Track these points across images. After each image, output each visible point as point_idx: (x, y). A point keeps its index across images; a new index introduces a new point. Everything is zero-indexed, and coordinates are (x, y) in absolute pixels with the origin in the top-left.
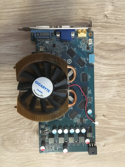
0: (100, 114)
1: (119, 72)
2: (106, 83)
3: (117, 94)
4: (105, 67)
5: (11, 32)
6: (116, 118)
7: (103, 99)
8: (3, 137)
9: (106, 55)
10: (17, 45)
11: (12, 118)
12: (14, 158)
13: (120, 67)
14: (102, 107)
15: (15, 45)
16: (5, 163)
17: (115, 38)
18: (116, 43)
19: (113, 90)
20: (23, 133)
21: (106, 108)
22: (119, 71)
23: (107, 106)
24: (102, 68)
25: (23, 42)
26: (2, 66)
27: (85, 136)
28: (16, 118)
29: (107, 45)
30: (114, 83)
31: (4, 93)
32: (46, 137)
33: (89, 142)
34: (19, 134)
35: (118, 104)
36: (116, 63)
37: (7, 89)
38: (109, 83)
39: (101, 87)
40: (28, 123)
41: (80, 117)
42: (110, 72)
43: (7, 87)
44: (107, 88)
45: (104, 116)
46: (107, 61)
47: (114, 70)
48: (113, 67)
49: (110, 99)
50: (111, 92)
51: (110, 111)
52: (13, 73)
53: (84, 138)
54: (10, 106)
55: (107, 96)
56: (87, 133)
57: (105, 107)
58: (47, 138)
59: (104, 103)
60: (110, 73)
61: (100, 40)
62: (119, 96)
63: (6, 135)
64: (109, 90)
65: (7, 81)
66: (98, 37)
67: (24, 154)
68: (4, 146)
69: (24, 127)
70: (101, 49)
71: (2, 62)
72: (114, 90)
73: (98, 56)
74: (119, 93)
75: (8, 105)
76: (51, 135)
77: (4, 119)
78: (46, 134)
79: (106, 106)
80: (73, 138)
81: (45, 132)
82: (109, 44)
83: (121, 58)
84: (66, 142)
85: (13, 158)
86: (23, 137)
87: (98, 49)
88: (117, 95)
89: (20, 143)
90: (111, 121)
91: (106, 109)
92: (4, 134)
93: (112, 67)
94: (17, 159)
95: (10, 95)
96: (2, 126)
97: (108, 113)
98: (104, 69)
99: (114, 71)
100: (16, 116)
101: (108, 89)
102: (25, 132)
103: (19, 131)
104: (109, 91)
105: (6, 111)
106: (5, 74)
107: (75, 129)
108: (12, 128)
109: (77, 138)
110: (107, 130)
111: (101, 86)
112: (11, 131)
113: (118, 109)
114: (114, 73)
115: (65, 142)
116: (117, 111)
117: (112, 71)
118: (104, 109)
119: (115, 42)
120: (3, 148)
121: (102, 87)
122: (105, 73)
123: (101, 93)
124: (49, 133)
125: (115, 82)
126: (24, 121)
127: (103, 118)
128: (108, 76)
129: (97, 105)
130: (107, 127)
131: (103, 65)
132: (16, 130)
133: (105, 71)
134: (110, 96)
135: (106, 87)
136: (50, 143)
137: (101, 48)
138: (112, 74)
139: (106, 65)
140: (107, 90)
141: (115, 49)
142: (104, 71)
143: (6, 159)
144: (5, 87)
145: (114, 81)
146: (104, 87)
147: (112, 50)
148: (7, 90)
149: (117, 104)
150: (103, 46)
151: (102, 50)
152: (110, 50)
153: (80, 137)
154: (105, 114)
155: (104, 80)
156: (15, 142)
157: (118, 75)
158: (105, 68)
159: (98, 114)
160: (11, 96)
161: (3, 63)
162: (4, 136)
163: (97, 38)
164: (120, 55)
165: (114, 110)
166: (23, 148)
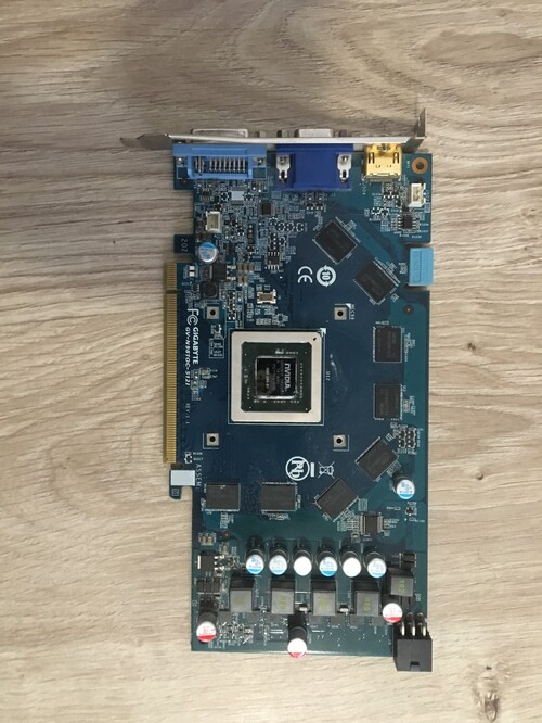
0: (454, 343)
1: (526, 156)
2: (473, 204)
3: (526, 249)
4: (466, 139)
5: (66, 14)
6: (524, 356)
7: (464, 276)
8: (53, 454)
9: (469, 84)
10: (92, 66)
11: (83, 372)
12: (101, 539)
13: (531, 135)
14: (462, 309)
15: (82, 66)
16: (66, 565)
17: (502, 10)
18: (507, 34)
19: (506, 233)
20: (132, 435)
21: (481, 314)
22: (526, 153)
23: (485, 306)
24: (452, 144)
25: (114, 52)
26: (32, 156)
27: (383, 590)
28: (102, 371)
29: (467, 41)
30: (507, 205)
31: (45, 270)
32: (220, 586)
33: (400, 615)
34: (119, 438)
35: (534, 294)
36: (514, 119)
37: (57, 253)
38: (486, 207)
39: (454, 224)
40: (150, 391)
41: (365, 509)
42: (486, 158)
43: (56, 244)
44: (478, 227)
45: (474, 348)
46: (471, 111)
47: (503, 149)
48: (501, 137)
49: (497, 273)
50: (499, 242)
51: (495, 323)
52: (81, 185)
53: (375, 597)
54: (74, 321)
55: (481, 262)
56: (394, 579)
57: (475, 308)
58: (224, 590)
59: (471, 294)
60: (489, 162)
61: (439, 25)
62: (534, 258)
63: (64, 444)
64: (489, 235)
65: (55, 219)
66: (427, 13)
67: (141, 521)
68: (57, 490)
69: (139, 408)
70: (443, 62)
71: (34, 142)
72: (509, 235)
73: (434, 90)
74: (534, 246)
75: (67, 320)
76: (243, 580)
77: (52, 376)
78: (219, 572)
79: (480, 303)
80: (333, 595)
81: (216, 566)
82: (476, 37)
83: (533, 94)
84: (302, 609)
85: (95, 542)
86: (134, 451)
87: (431, 63)
88: (526, 254)
89: (122, 474)
90: (502, 367)
91: (480, 317)
92: (56, 438)
93: (495, 137)
94: (111, 542)
95: (71, 278)
96: (46, 407)
97: (489, 334)
98: (463, 145)
99: (504, 153)
100: (99, 364)
101: (483, 233)
102: (141, 427)
103: (116, 425)
104: (486, 241)
105: (58, 346)
106: (48, 188)
107: (341, 559)
108: (86, 413)
109: (349, 596)
110: (489, 407)
111: (453, 219)
112: (83, 427)
113: (531, 313)
114: (506, 159)
115: (297, 612)
116: (528, 325)
117: (498, 154)
118: (472, 320)
119: (501, 27)
120: (55, 501)
121: (459, 224)
122: (470, 164)
123: (454, 251)
124: (232, 570)
125: (514, 200)
126: (134, 382)
127: (467, 356)
128: (482, 177)
129: (441, 302)
130: (487, 396)
131: (458, 129)
132: (102, 423)
133: (466, 154)
134: (495, 262)
135: (475, 223)
136: (236, 609)
137: (444, 56)
138: (497, 164)
139: (469, 130)
140: (481, 236)
141: (505, 58)
142: (464, 154)
143: (67, 545)
144: (52, 245)
145: (509, 194)
146: (465, 224)
147: (489, 63)
148: (59, 257)
149: (527, 295)
150: (452, 50)
151: (449, 67)
152: (481, 65)
153: (359, 595)
154: (476, 340)
155: (462, 192)
156: (102, 472)
157: (522, 170)
158: (465, 142)
159: (448, 340)
160: (74, 282)
161: (38, 146)
162: (54, 447)
163: (423, 16)
164: (525, 83)
165: (517, 322)
166: (134, 497)
